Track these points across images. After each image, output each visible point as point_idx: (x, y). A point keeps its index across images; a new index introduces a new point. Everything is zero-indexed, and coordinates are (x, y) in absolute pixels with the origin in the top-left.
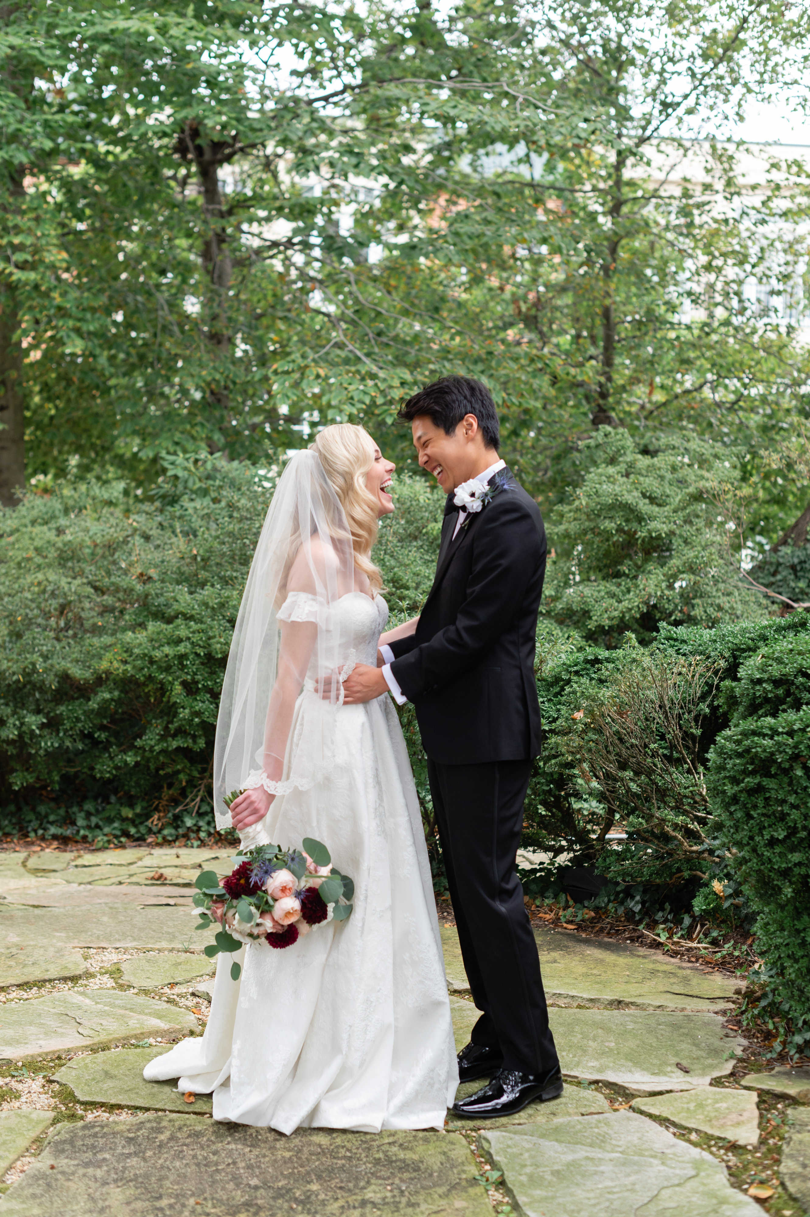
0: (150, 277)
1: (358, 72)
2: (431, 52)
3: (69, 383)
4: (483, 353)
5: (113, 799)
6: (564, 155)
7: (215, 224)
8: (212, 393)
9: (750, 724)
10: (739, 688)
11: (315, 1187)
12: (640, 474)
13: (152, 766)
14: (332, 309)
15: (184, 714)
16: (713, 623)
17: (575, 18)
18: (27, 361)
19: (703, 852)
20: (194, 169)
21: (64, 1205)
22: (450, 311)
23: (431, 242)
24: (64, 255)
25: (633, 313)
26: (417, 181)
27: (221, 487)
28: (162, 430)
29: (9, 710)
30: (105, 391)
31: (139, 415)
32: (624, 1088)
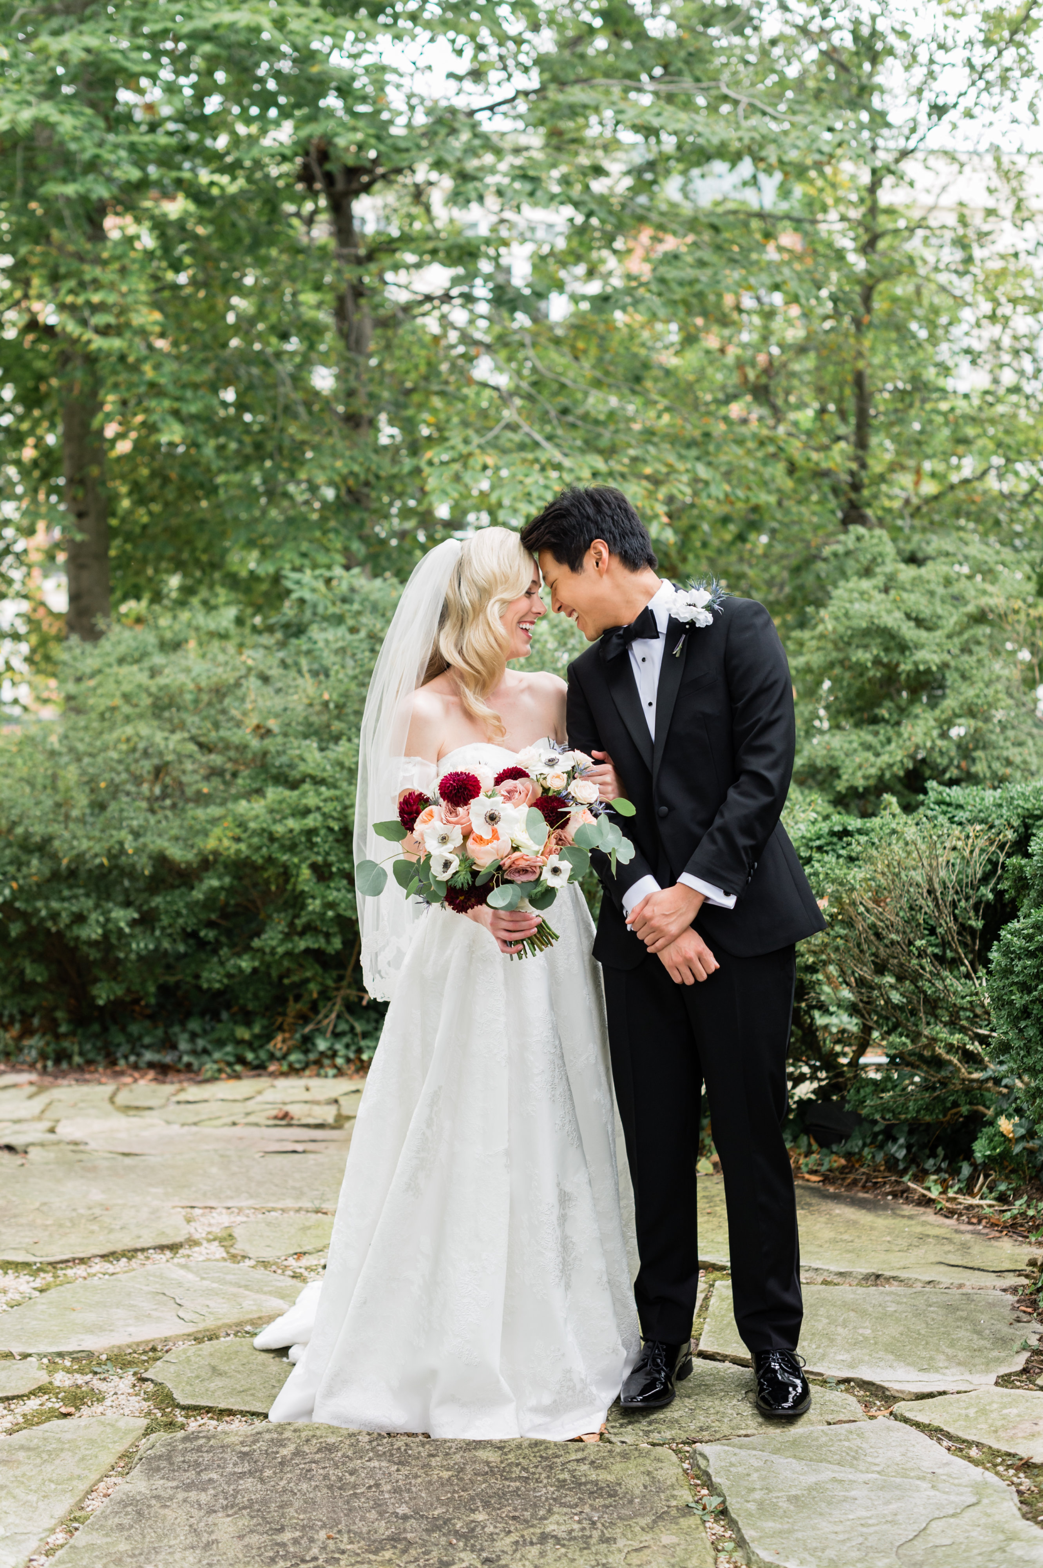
0: (268, 344)
1: (535, 73)
2: (627, 45)
3: (166, 480)
4: (697, 434)
5: (225, 1015)
6: (802, 174)
7: (350, 273)
8: (350, 491)
10: (1030, 867)
11: (480, 1516)
12: (904, 589)
13: (274, 973)
14: (503, 381)
15: (314, 905)
16: (999, 781)
18: (112, 454)
19: (987, 1080)
20: (323, 202)
22: (656, 380)
23: (629, 291)
24: (157, 316)
25: (893, 379)
26: (611, 212)
27: (359, 613)
28: (285, 539)
29: (90, 903)
30: (212, 490)
31: (255, 521)
32: (883, 1389)
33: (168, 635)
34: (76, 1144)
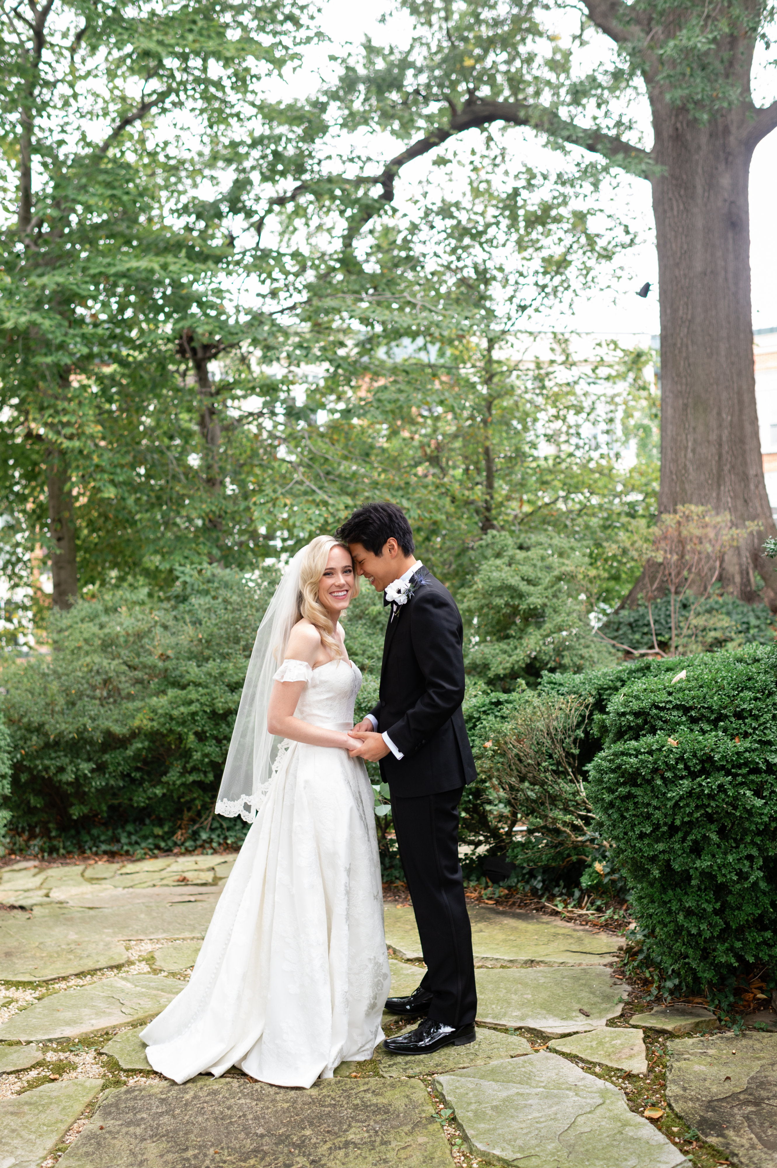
0: (163, 442)
1: (305, 293)
2: (354, 277)
3: (107, 518)
4: (402, 484)
5: (147, 821)
6: (451, 342)
7: (207, 402)
8: (210, 521)
9: (619, 747)
10: (608, 720)
11: (308, 1132)
12: (520, 564)
13: (175, 796)
14: (293, 458)
15: (197, 756)
16: (579, 669)
17: (454, 251)
18: (77, 504)
19: (586, 841)
20: (191, 364)
21: (111, 1160)
22: (377, 455)
23: (361, 407)
24: (99, 428)
25: (504, 451)
26: (349, 366)
27: (218, 588)
28: (175, 549)
29: (67, 760)
30: (133, 523)
31: (159, 539)
32: (541, 1032)
33: (110, 604)
34: (61, 903)
